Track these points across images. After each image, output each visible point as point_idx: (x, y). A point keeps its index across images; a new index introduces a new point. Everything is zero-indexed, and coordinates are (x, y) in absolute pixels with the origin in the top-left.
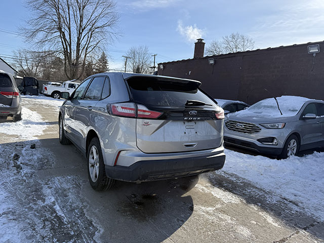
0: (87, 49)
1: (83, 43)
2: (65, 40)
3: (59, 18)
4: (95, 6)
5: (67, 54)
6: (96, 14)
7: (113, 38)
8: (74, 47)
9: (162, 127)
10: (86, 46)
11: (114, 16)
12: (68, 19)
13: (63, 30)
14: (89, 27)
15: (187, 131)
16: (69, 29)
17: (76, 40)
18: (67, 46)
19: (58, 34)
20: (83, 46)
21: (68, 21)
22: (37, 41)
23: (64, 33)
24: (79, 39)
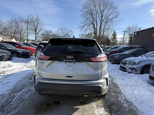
0: (104, 30)
1: (102, 28)
2: (95, 28)
3: (93, 19)
4: (108, 10)
5: (95, 33)
6: (108, 14)
7: (117, 23)
8: (98, 30)
9: (51, 65)
10: (104, 29)
11: (117, 13)
12: (96, 18)
13: (94, 24)
14: (105, 20)
15: (67, 68)
16: (97, 22)
17: (99, 27)
18: (95, 30)
19: (92, 25)
20: (102, 29)
21: (96, 19)
22: (84, 30)
23: (94, 25)
24: (100, 26)
